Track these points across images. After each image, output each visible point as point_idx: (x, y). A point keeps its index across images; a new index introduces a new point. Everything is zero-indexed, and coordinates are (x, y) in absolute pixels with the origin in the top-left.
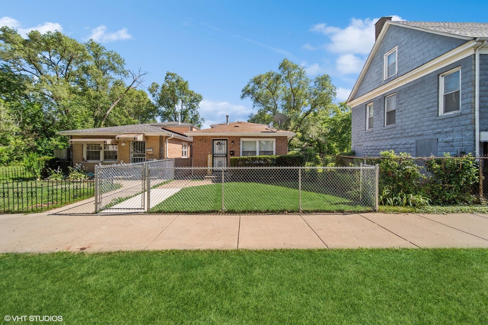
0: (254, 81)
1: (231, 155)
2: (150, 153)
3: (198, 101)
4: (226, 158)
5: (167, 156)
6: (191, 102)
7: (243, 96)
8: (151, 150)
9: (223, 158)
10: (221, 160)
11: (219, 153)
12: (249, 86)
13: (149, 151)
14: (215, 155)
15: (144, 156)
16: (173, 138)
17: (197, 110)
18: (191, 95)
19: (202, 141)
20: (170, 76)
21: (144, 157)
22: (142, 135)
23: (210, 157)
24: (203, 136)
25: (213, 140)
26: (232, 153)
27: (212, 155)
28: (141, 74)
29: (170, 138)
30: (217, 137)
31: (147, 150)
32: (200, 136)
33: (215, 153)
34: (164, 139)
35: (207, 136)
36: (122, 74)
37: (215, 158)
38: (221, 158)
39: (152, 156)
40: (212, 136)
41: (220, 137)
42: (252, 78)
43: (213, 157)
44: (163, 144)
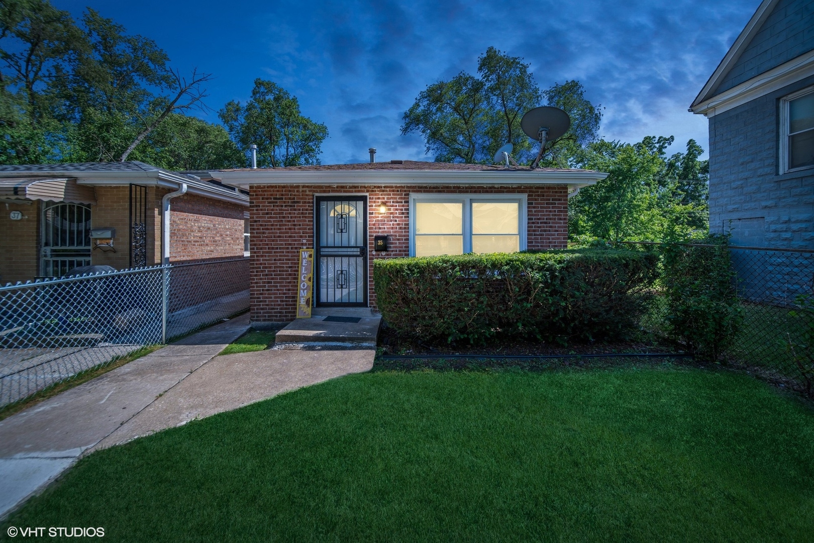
0: (429, 96)
1: (379, 249)
2: (104, 245)
3: (320, 140)
4: (360, 260)
5: (167, 255)
6: (305, 140)
7: (407, 128)
8: (108, 234)
9: (353, 260)
10: (345, 267)
11: (338, 243)
12: (417, 105)
13: (101, 237)
14: (324, 251)
15: (87, 254)
16: (187, 194)
17: (318, 156)
18: (305, 127)
19: (279, 202)
20: (262, 89)
21: (87, 259)
22: (65, 181)
23: (306, 256)
24: (284, 187)
25: (319, 200)
26: (380, 243)
27: (313, 252)
28: (196, 79)
29: (174, 195)
30: (329, 188)
31: (94, 235)
32: (272, 187)
33: (323, 242)
34: (151, 196)
35: (298, 187)
36: (164, 83)
37: (324, 260)
38: (345, 260)
39: (111, 255)
40: (315, 187)
41: (342, 188)
42: (424, 89)
43: (318, 256)
44: (148, 213)
